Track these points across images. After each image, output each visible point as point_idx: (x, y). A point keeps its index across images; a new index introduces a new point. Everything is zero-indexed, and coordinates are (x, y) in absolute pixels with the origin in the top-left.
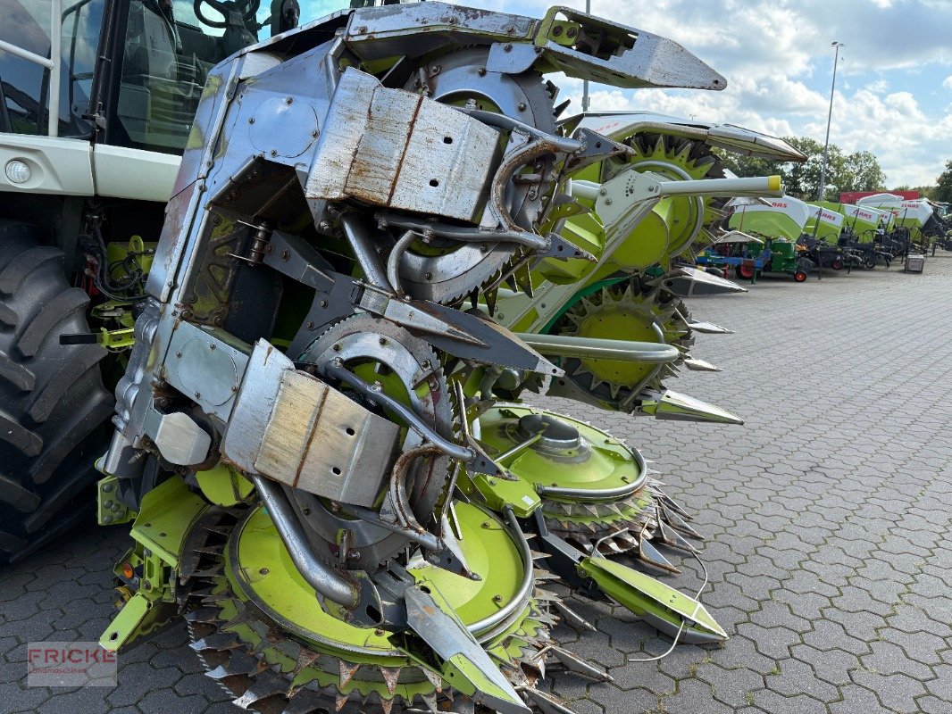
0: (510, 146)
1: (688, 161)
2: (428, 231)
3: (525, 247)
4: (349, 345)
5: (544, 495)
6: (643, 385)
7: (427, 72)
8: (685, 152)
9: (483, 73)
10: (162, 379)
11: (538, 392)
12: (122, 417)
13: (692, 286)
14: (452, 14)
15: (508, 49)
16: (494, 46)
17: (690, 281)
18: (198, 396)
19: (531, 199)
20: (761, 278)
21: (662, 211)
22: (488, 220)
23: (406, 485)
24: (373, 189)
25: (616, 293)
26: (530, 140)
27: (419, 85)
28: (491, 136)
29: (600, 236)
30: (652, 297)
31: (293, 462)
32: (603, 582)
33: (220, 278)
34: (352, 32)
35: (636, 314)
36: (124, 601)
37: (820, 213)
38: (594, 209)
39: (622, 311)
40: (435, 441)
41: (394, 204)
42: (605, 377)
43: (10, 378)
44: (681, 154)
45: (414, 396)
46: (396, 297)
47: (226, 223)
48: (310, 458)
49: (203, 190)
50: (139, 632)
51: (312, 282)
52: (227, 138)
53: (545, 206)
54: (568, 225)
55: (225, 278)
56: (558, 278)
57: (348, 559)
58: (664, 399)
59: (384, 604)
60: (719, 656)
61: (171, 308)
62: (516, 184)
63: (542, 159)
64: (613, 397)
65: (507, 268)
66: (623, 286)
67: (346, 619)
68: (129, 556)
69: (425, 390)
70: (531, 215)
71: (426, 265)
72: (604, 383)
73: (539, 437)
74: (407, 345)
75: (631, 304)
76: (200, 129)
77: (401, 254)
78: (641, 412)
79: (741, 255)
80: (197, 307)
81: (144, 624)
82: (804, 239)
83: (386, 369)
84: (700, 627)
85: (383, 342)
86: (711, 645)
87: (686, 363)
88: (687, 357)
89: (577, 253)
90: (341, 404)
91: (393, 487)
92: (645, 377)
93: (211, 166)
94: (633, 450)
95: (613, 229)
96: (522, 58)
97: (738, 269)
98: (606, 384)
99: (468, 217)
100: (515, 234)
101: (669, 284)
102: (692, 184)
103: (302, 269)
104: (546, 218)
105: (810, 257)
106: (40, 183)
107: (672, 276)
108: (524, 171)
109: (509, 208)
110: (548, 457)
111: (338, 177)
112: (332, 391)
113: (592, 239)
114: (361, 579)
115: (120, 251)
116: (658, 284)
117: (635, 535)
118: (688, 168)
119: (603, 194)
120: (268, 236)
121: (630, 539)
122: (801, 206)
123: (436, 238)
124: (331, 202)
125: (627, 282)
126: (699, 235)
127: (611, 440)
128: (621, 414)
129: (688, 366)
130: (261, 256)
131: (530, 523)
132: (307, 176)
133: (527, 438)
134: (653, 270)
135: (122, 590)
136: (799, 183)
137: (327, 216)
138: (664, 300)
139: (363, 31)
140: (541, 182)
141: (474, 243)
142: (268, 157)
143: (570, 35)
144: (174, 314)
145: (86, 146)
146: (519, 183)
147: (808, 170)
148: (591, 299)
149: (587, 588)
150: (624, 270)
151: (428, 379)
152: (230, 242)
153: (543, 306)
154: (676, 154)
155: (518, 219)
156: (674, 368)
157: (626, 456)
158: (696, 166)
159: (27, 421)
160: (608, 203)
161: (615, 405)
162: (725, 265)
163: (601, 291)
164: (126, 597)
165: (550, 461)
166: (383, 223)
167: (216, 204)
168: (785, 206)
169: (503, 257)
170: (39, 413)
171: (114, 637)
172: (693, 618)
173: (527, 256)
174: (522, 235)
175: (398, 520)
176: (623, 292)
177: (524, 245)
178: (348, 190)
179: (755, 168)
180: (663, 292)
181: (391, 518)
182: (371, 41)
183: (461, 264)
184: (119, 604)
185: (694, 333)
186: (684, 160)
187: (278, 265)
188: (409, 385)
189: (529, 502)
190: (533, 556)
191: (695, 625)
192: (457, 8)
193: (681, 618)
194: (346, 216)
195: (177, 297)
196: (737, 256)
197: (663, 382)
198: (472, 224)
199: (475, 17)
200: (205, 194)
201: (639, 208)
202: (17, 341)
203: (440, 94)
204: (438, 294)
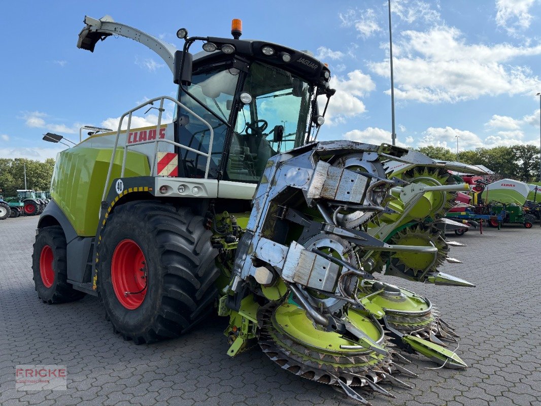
0: (372, 182)
1: (438, 176)
2: (346, 207)
3: (378, 210)
4: (318, 243)
5: (387, 312)
6: (428, 269)
7: (342, 159)
8: (436, 173)
9: (361, 160)
10: (255, 257)
11: (381, 273)
12: (238, 271)
13: (445, 226)
14: (350, 144)
15: (369, 154)
16: (365, 153)
17: (444, 224)
18: (269, 261)
19: (379, 197)
20: (503, 227)
21: (428, 196)
22: (366, 203)
23: (343, 284)
24: (329, 195)
25: (413, 229)
26: (378, 180)
27: (339, 163)
28: (366, 179)
29: (402, 206)
30: (429, 231)
31: (306, 278)
32: (413, 345)
33: (272, 223)
34: (318, 148)
35: (422, 238)
36: (233, 341)
37: (536, 189)
38: (399, 197)
39: (416, 237)
40: (352, 270)
41: (336, 199)
42: (411, 266)
43: (194, 261)
44: (435, 174)
45: (343, 258)
46: (336, 227)
47: (275, 206)
48: (311, 276)
49: (268, 196)
50: (240, 351)
51: (303, 224)
52: (276, 180)
53: (383, 198)
54: (391, 203)
55: (273, 224)
56: (389, 221)
57: (323, 312)
58: (438, 276)
59: (337, 324)
60: (464, 373)
61: (257, 234)
62: (374, 192)
63: (382, 185)
64: (415, 275)
65: (372, 217)
66: (415, 226)
67: (324, 330)
68: (229, 328)
69: (347, 255)
70: (379, 201)
71: (344, 217)
72: (410, 269)
73: (382, 290)
74: (339, 241)
75: (420, 234)
76: (265, 177)
77: (337, 214)
78: (428, 282)
79: (489, 214)
80: (265, 233)
81: (242, 348)
82: (528, 204)
83: (332, 250)
84: (455, 362)
85: (331, 241)
86: (460, 369)
87: (447, 260)
88: (447, 257)
89: (394, 212)
90: (321, 260)
91: (339, 285)
92: (429, 265)
93: (271, 188)
94: (426, 299)
95: (408, 204)
96: (374, 156)
97: (489, 221)
98: (411, 269)
99: (359, 202)
100: (374, 207)
101: (436, 225)
102: (441, 187)
103: (299, 220)
104: (384, 202)
105: (532, 213)
106: (202, 194)
107: (436, 222)
108: (376, 188)
109: (372, 199)
110: (387, 299)
111: (318, 192)
112: (318, 255)
113: (400, 208)
114: (329, 317)
115: (219, 217)
116: (431, 226)
117: (428, 333)
118: (438, 179)
119: (403, 191)
120: (287, 210)
121: (426, 334)
122: (524, 185)
123: (348, 208)
124: (314, 199)
125: (417, 224)
126: (445, 204)
127: (416, 295)
128: (419, 283)
129: (448, 261)
130: (285, 216)
131: (382, 321)
132: (306, 192)
133: (377, 290)
134: (428, 218)
135: (232, 336)
136: (529, 171)
137: (312, 203)
138: (434, 232)
139: (322, 148)
140: (382, 191)
141: (361, 210)
142: (292, 186)
143: (388, 150)
144: (259, 235)
145: (216, 181)
146: (375, 192)
147: (533, 163)
148: (402, 232)
149: (406, 348)
150: (416, 220)
151: (347, 252)
152: (275, 212)
153: (382, 233)
154: (433, 173)
155: (375, 202)
156: (442, 262)
157: (423, 301)
158: (441, 178)
159: (197, 276)
160: (405, 195)
161: (416, 279)
162: (480, 219)
163: (406, 228)
164: (233, 339)
165: (388, 301)
166: (330, 204)
167: (273, 201)
168: (514, 186)
169: (370, 214)
170: (200, 274)
171: (232, 351)
172: (452, 357)
173: (378, 213)
174: (378, 207)
175: (341, 295)
176: (416, 229)
177: (377, 210)
178: (321, 195)
179: (499, 163)
180: (433, 228)
181: (339, 295)
182: (325, 151)
183: (357, 216)
184: (231, 342)
185: (449, 247)
186: (436, 176)
187: (292, 219)
188: (341, 255)
189: (381, 314)
190: (384, 332)
191: (453, 361)
192: (352, 142)
193: (446, 357)
194: (318, 203)
195: (259, 230)
196: (486, 214)
197: (438, 269)
198: (361, 204)
199: (358, 145)
200: (268, 198)
201: (417, 196)
202: (195, 248)
203: (346, 166)
204: (349, 225)
